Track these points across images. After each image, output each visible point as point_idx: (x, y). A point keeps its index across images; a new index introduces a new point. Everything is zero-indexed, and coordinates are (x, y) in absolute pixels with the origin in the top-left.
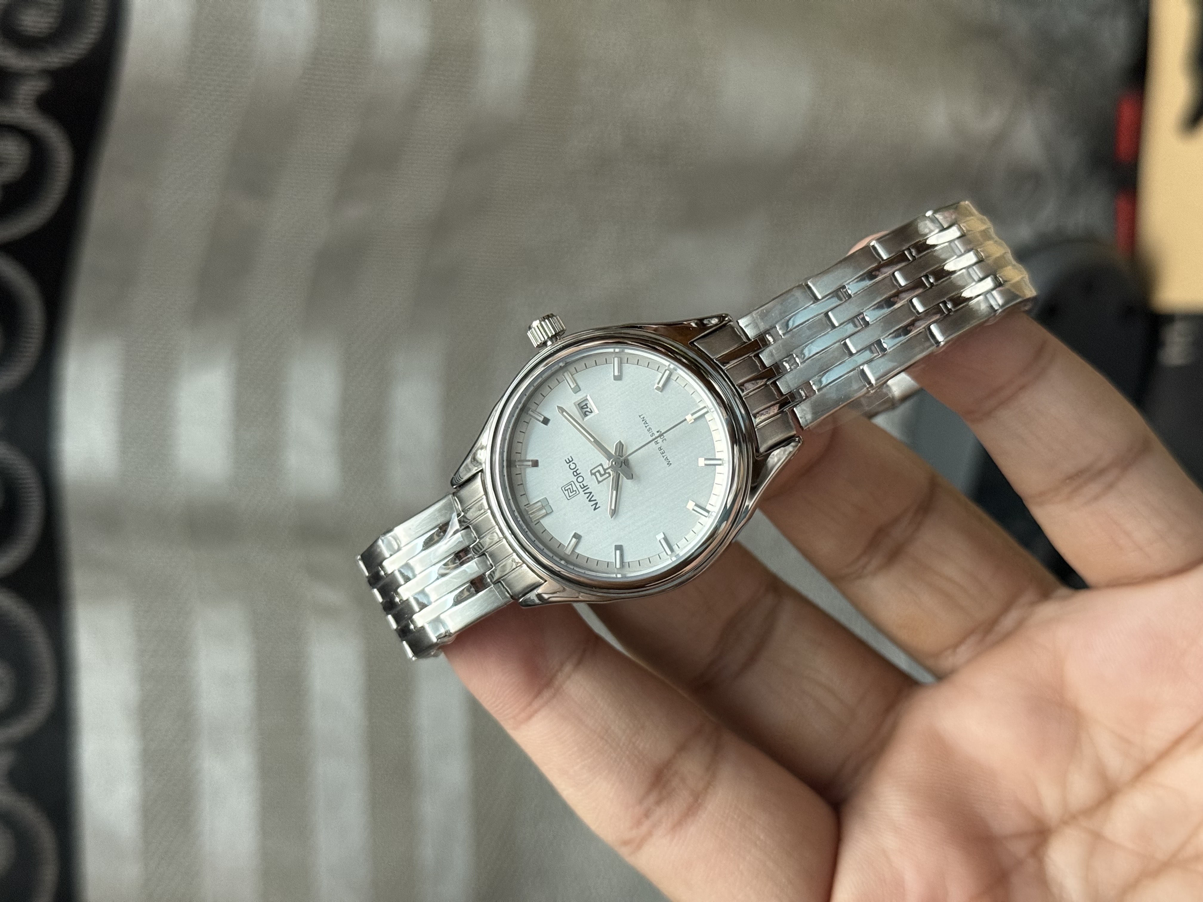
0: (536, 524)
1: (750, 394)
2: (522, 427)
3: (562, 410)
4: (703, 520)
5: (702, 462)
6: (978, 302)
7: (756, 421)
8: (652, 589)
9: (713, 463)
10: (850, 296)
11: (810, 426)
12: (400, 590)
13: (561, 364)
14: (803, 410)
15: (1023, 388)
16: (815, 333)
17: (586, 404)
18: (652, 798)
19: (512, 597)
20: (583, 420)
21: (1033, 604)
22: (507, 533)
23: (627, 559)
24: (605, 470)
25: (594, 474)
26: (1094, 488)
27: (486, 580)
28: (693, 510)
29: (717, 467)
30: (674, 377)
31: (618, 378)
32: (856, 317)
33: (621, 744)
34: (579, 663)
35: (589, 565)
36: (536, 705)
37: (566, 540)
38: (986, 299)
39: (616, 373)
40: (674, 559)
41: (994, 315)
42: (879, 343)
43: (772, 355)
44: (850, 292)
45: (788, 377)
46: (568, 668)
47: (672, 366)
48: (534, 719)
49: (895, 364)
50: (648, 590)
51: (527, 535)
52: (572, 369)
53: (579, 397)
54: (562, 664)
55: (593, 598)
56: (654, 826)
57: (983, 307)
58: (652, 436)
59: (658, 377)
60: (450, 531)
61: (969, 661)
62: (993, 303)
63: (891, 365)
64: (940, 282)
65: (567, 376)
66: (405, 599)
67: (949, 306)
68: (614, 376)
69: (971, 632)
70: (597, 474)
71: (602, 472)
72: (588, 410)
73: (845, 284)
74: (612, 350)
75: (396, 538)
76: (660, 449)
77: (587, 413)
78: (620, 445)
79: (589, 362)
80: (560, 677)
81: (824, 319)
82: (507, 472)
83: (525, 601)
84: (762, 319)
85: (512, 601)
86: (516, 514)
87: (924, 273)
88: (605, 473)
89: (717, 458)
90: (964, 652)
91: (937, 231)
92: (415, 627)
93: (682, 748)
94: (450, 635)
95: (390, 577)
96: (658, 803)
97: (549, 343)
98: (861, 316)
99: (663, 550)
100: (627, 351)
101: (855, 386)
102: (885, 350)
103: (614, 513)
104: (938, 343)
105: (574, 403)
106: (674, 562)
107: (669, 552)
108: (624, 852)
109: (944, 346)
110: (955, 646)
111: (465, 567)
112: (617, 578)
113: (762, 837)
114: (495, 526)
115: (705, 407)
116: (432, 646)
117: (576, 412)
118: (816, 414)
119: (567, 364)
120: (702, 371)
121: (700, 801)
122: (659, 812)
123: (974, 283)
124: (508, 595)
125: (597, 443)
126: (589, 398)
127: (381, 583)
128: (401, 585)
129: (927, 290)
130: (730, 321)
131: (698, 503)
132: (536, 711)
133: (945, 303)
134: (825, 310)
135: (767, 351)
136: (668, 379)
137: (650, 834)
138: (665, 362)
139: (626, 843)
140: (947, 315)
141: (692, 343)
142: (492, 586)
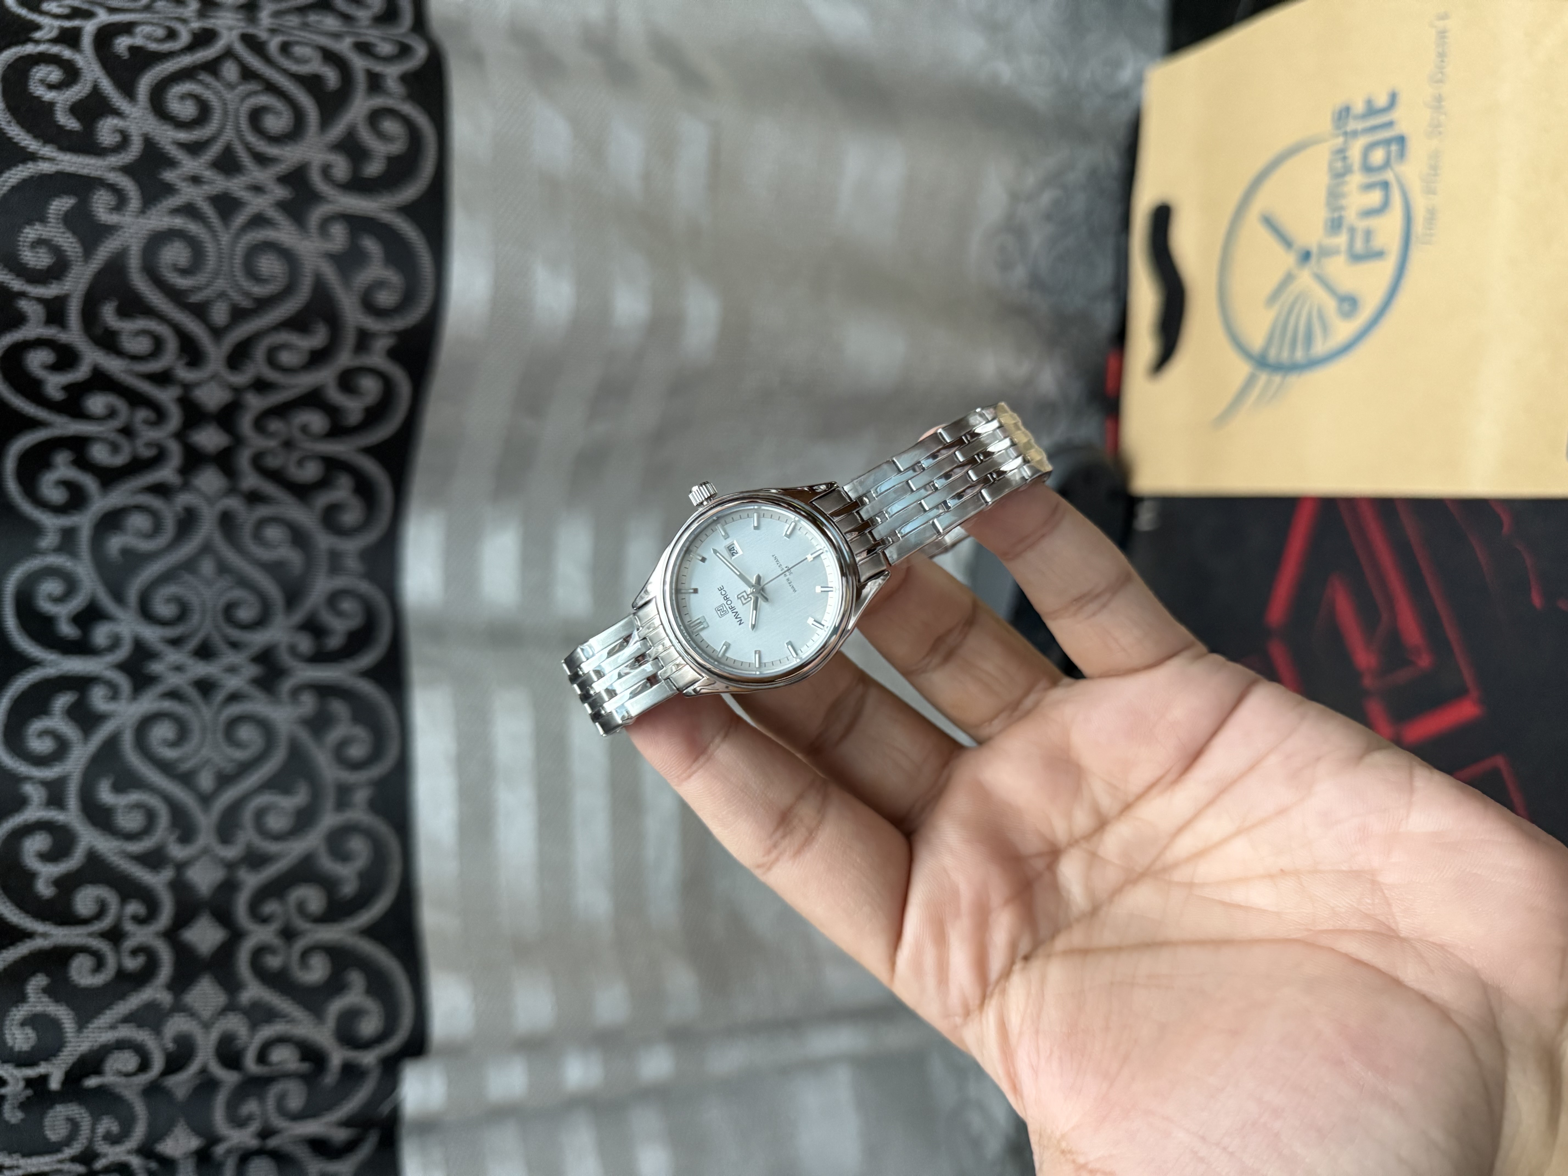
0: (696, 636)
1: (853, 540)
2: (686, 564)
3: (715, 551)
4: (819, 631)
5: (818, 589)
6: (1014, 474)
7: (857, 559)
8: (779, 683)
9: (826, 591)
10: (924, 469)
11: (896, 563)
12: (593, 685)
13: (715, 518)
14: (891, 552)
15: (1043, 536)
16: (898, 496)
17: (733, 547)
18: (779, 834)
19: (678, 689)
20: (731, 558)
21: (1046, 689)
22: (675, 641)
23: (764, 660)
24: (748, 595)
25: (740, 598)
26: (1092, 607)
27: (659, 677)
28: (813, 624)
29: (829, 592)
30: (798, 527)
31: (756, 528)
32: (928, 484)
33: (756, 795)
34: (726, 736)
35: (738, 665)
36: (694, 767)
37: (718, 647)
38: (1020, 472)
39: (756, 525)
40: (798, 660)
41: (1026, 483)
42: (945, 502)
43: (868, 512)
44: (924, 466)
45: (880, 528)
46: (717, 740)
47: (797, 519)
48: (693, 778)
49: (956, 518)
50: (775, 684)
51: (690, 643)
52: (722, 521)
53: (728, 542)
54: (713, 737)
55: (735, 689)
56: (781, 853)
57: (1018, 477)
58: (782, 570)
59: (787, 528)
60: (632, 642)
61: (1001, 731)
62: (1025, 475)
63: (954, 518)
64: (987, 459)
65: (719, 527)
66: (597, 692)
67: (995, 476)
68: (754, 526)
69: (1002, 711)
70: (742, 598)
71: (746, 597)
72: (735, 551)
73: (920, 460)
74: (752, 507)
75: (590, 647)
76: (788, 580)
77: (734, 554)
78: (759, 578)
79: (736, 516)
80: (712, 747)
81: (906, 486)
82: (675, 596)
83: (686, 693)
84: (861, 486)
85: (678, 692)
86: (682, 628)
87: (976, 452)
88: (748, 598)
89: (829, 586)
90: (997, 724)
91: (984, 422)
92: (605, 712)
93: (800, 797)
94: (632, 718)
95: (586, 676)
96: (784, 837)
97: (705, 503)
98: (932, 483)
99: (790, 654)
100: (763, 508)
101: (928, 534)
102: (950, 507)
103: (753, 626)
104: (987, 502)
105: (725, 547)
106: (797, 663)
107: (795, 655)
108: (758, 873)
109: (991, 505)
110: (991, 720)
111: (642, 667)
112: (756, 674)
113: (858, 860)
114: (664, 639)
115: (821, 549)
116: (618, 726)
117: (726, 554)
118: (900, 555)
119: (718, 518)
120: (818, 523)
121: (813, 835)
122: (785, 843)
123: (1011, 460)
124: (675, 688)
125: (742, 577)
126: (735, 542)
127: (580, 680)
128: (595, 682)
129: (979, 464)
130: (838, 487)
131: (816, 620)
132: (694, 772)
133: (991, 474)
134: (905, 479)
135: (865, 508)
136: (794, 528)
137: (777, 859)
138: (792, 516)
139: (759, 866)
140: (993, 482)
141: (811, 502)
142: (663, 681)
